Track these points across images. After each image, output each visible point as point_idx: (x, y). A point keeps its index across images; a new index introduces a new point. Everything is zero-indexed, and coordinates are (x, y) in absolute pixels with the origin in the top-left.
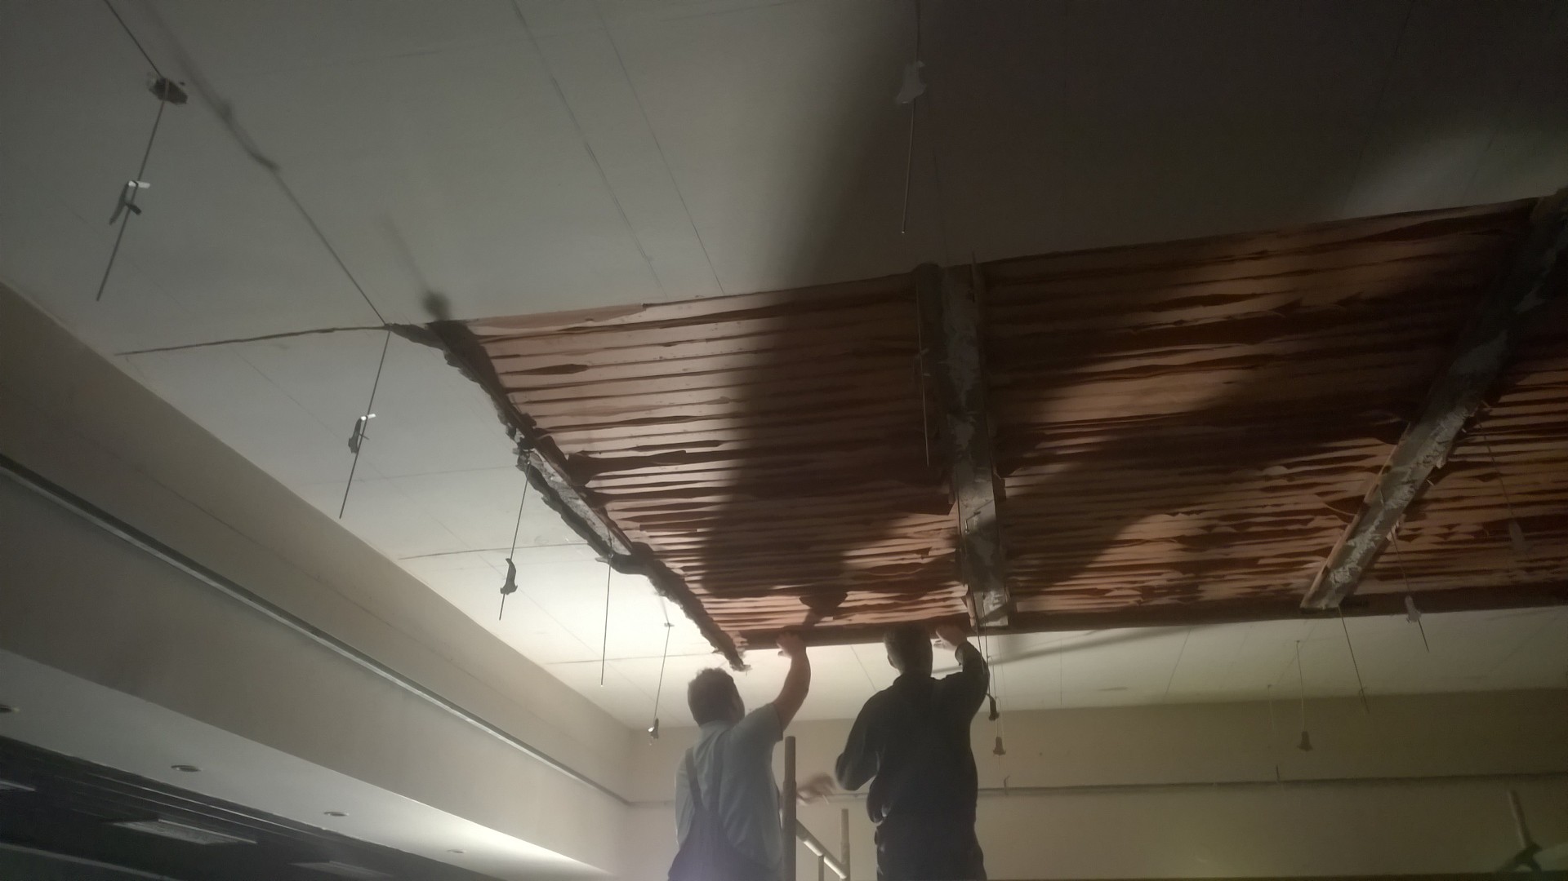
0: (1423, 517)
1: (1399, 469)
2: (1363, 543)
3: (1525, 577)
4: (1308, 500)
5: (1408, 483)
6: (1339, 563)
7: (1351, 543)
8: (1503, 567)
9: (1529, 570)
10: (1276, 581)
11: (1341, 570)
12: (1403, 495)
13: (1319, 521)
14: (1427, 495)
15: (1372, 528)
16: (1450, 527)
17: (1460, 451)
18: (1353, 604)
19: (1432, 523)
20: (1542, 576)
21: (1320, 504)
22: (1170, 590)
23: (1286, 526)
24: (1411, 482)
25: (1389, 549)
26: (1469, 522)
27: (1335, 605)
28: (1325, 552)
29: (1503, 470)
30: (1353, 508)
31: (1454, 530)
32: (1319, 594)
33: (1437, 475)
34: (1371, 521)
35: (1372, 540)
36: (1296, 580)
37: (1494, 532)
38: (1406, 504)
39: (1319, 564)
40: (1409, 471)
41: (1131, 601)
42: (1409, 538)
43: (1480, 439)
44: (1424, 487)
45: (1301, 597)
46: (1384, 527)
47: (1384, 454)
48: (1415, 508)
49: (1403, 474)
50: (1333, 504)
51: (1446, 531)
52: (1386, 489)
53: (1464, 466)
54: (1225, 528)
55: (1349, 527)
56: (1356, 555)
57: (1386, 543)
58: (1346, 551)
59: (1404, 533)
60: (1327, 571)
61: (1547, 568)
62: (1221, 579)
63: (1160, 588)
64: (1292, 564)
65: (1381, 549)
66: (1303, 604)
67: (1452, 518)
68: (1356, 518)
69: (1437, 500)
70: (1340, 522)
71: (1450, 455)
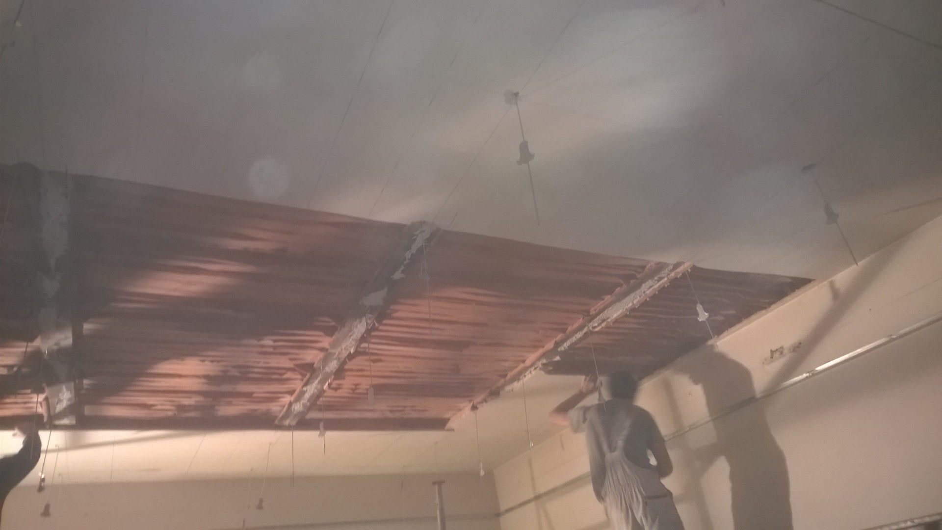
0: (344, 378)
1: (332, 351)
2: (311, 389)
3: (389, 415)
4: (284, 362)
5: (336, 359)
6: (298, 399)
7: (305, 389)
8: (382, 408)
9: (391, 411)
10: (263, 407)
11: (298, 403)
12: (333, 365)
13: (289, 375)
14: (347, 367)
15: (317, 382)
16: (356, 385)
17: (364, 345)
18: (304, 424)
19: (348, 382)
20: (397, 415)
21: (290, 365)
22: (196, 408)
23: (271, 376)
24: (339, 359)
25: (325, 394)
26: (365, 383)
27: (294, 423)
28: (291, 393)
29: (383, 358)
30: (308, 370)
31: (358, 387)
32: (285, 417)
33: (351, 357)
34: (316, 378)
35: (316, 388)
36: (274, 408)
37: (379, 389)
38: (334, 371)
39: (287, 399)
40: (337, 353)
41: (170, 414)
42: (336, 389)
43: (373, 340)
44: (344, 363)
45: (276, 417)
46: (322, 382)
47: (326, 342)
48: (340, 373)
49: (334, 354)
50: (297, 366)
51: (354, 387)
52: (326, 360)
53: (364, 353)
54: (235, 373)
55: (305, 379)
56: (307, 396)
57: (324, 391)
58: (302, 393)
59: (333, 386)
60: (291, 404)
61: (400, 411)
62: (230, 404)
63: (190, 406)
64: (272, 398)
65: (320, 394)
66: (276, 422)
67: (358, 380)
68: (308, 375)
69: (351, 370)
70: (299, 377)
71: (358, 346)
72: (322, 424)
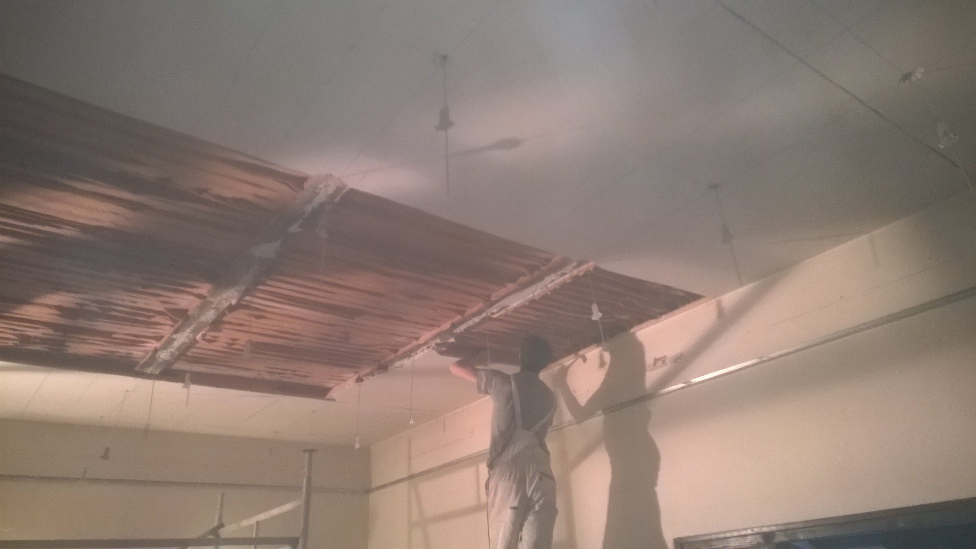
0: (220, 331)
1: (212, 299)
2: (182, 338)
3: (267, 376)
4: (154, 304)
5: (214, 308)
6: (165, 347)
7: (175, 336)
8: (259, 369)
9: (270, 373)
10: (123, 350)
11: (165, 351)
12: (210, 315)
13: (158, 319)
14: (225, 319)
15: (189, 330)
16: (233, 340)
17: (248, 298)
18: (168, 374)
19: (225, 336)
20: (276, 378)
21: (161, 308)
22: (42, 341)
23: (135, 317)
24: (217, 309)
25: (198, 345)
26: (243, 339)
27: (157, 372)
28: (158, 338)
29: (267, 315)
30: (181, 317)
31: (236, 342)
32: (147, 364)
33: (231, 308)
34: (189, 326)
35: (187, 337)
36: (137, 352)
37: (259, 348)
38: (211, 321)
39: (153, 345)
40: (216, 302)
41: (10, 343)
42: (210, 341)
43: (259, 295)
44: (223, 314)
45: (137, 363)
46: (195, 332)
47: (204, 289)
48: (217, 324)
49: (212, 303)
50: (167, 309)
51: (230, 341)
52: (202, 309)
53: (247, 307)
54: (94, 308)
55: (177, 326)
56: (176, 344)
57: (195, 341)
58: (171, 341)
59: (207, 337)
60: (156, 351)
61: (279, 374)
62: (83, 341)
63: (36, 338)
64: (135, 342)
65: (192, 343)
66: (137, 369)
67: (236, 335)
68: (181, 322)
69: (230, 323)
70: (170, 322)
71: (241, 299)
72: (188, 376)
